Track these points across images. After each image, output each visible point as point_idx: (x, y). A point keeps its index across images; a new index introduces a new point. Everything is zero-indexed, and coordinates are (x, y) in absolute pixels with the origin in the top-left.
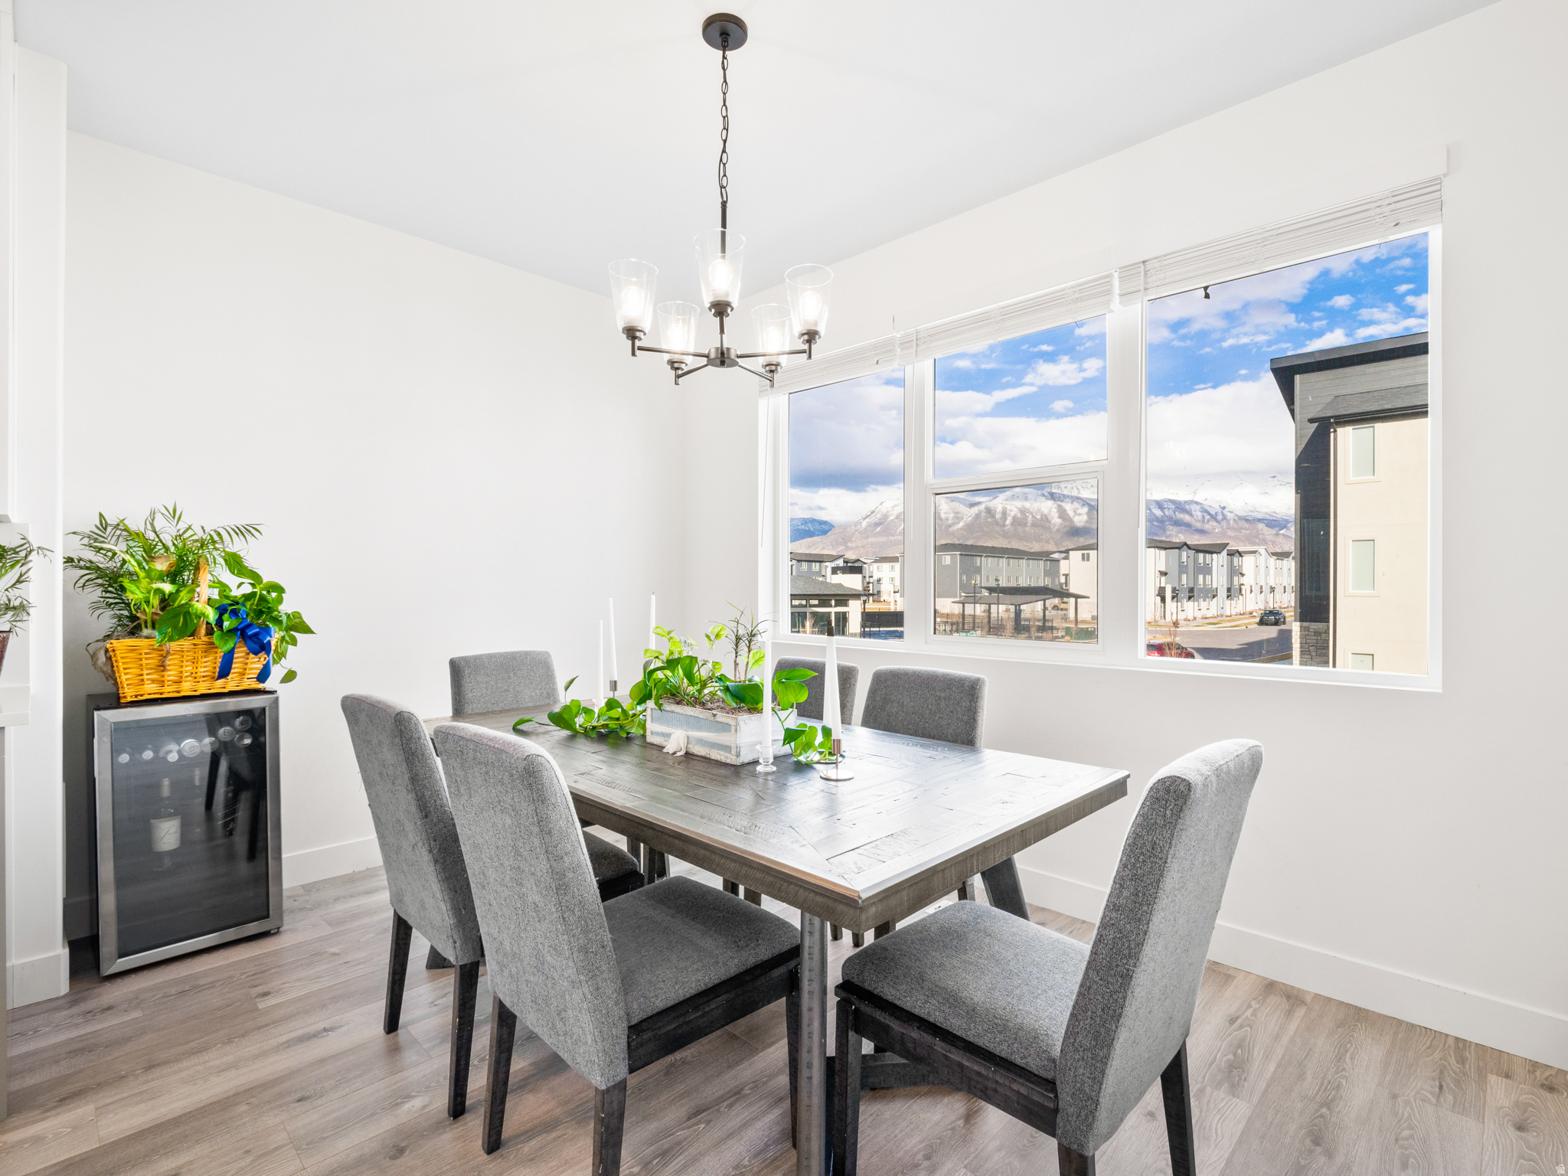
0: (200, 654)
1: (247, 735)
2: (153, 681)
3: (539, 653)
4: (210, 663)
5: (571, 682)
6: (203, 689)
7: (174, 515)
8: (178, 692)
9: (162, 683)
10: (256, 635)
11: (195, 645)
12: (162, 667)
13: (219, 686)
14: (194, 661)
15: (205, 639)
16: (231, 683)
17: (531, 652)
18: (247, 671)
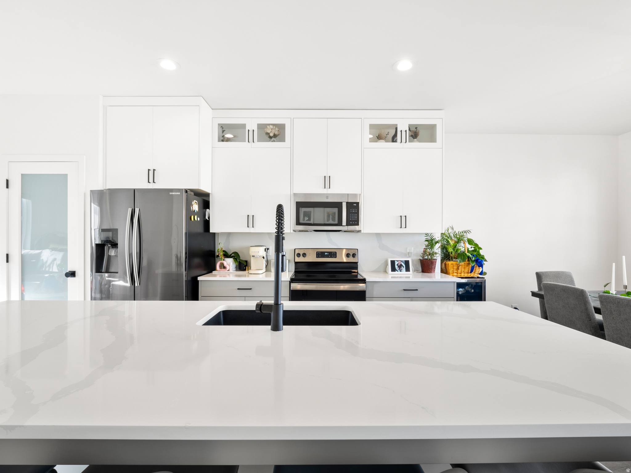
0: (466, 266)
1: (473, 289)
2: (456, 272)
3: (567, 272)
4: (468, 269)
5: (607, 284)
6: (466, 275)
7: (452, 229)
8: (461, 276)
9: (457, 273)
10: (480, 261)
11: (465, 264)
12: (458, 269)
13: (469, 275)
14: (464, 268)
15: (467, 262)
16: (472, 275)
17: (565, 272)
18: (476, 272)
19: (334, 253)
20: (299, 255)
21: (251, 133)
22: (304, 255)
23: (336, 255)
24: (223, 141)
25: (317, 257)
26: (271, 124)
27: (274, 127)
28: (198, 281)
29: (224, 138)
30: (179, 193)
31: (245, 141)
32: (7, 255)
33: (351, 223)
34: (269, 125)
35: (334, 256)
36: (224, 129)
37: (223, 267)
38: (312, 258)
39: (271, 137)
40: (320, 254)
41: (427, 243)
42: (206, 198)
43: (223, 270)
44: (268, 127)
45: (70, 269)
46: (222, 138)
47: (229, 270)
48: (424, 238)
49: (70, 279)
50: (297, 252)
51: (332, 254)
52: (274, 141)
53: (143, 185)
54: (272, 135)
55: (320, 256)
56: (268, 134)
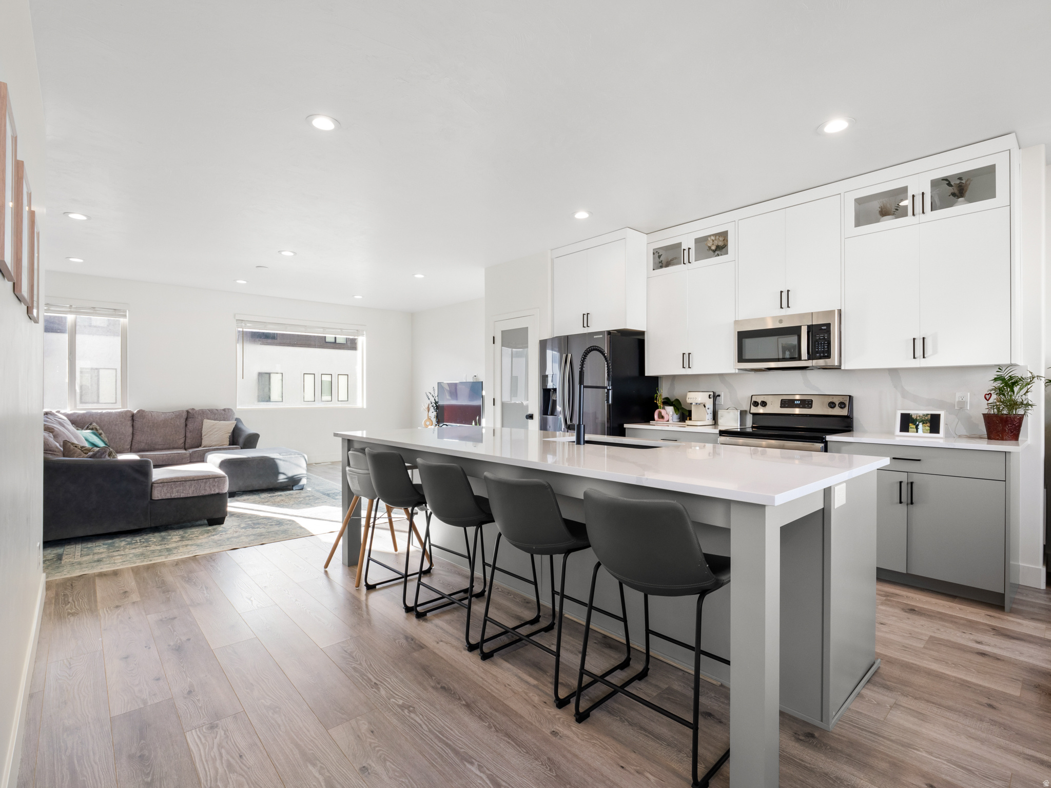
19: (809, 402)
20: (756, 404)
21: (686, 252)
22: (764, 404)
23: (812, 404)
24: (661, 267)
25: (781, 407)
26: (713, 235)
27: (717, 237)
28: (625, 428)
29: (662, 264)
30: (602, 336)
31: (681, 264)
32: (494, 399)
33: (818, 355)
34: (710, 236)
35: (808, 406)
36: (660, 254)
37: (661, 417)
38: (774, 408)
39: (714, 251)
40: (787, 403)
41: (998, 384)
42: (640, 337)
43: (661, 420)
44: (709, 239)
45: (530, 412)
46: (661, 264)
47: (668, 421)
48: (994, 374)
49: (530, 421)
50: (754, 399)
51: (806, 403)
52: (718, 255)
53: (577, 329)
54: (713, 248)
55: (787, 405)
56: (710, 248)
